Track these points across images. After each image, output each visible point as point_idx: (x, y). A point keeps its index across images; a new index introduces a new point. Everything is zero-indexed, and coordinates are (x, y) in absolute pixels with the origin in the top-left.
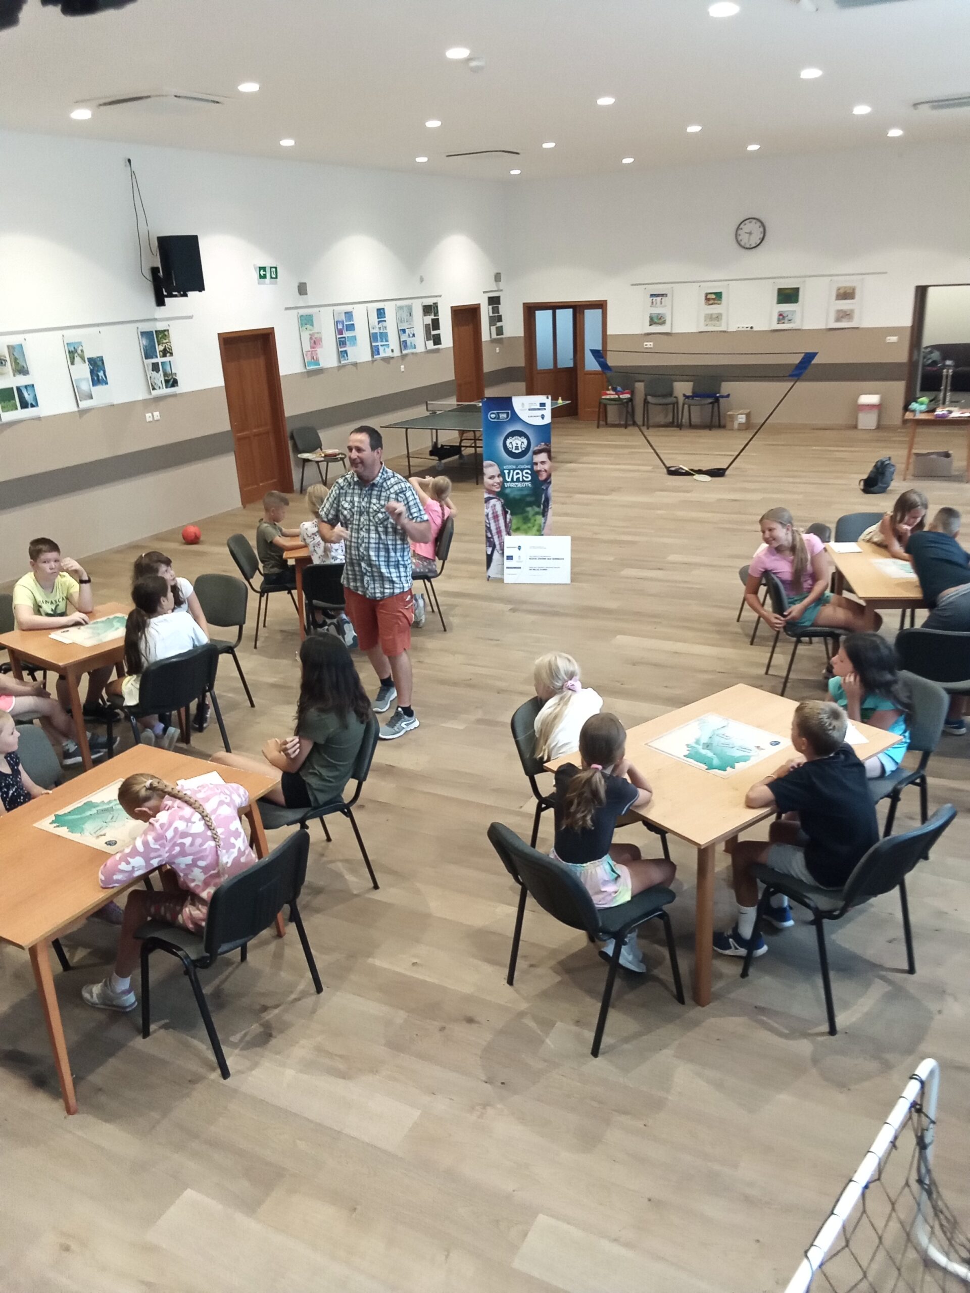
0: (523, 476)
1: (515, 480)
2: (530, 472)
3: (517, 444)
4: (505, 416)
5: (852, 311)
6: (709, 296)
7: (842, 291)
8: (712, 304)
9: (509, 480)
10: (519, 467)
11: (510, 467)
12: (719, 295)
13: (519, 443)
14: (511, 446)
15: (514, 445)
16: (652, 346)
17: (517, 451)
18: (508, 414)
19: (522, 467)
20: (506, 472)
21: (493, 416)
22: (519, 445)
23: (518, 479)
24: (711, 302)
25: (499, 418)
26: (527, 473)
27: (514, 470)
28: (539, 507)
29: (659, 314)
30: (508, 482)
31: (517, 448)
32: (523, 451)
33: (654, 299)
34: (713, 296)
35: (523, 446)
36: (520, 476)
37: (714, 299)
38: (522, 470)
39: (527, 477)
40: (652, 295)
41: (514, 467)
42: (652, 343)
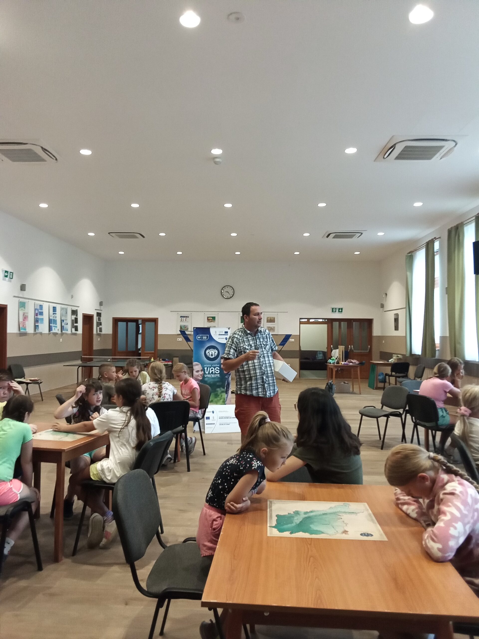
1: (210, 373)
3: (212, 353)
4: (206, 337)
5: (274, 327)
6: (209, 318)
7: (269, 319)
8: (211, 322)
9: (207, 373)
10: (213, 366)
11: (208, 366)
12: (214, 318)
13: (213, 352)
14: (208, 354)
15: (211, 354)
17: (212, 357)
18: (207, 336)
20: (206, 368)
21: (199, 337)
22: (213, 354)
25: (202, 339)
26: (217, 369)
28: (224, 388)
29: (185, 325)
30: (207, 374)
31: (212, 355)
32: (215, 357)
34: (211, 318)
35: (215, 354)
36: (214, 370)
37: (211, 320)
38: (215, 367)
39: (217, 372)
40: (181, 317)
41: (210, 366)
42: (181, 339)
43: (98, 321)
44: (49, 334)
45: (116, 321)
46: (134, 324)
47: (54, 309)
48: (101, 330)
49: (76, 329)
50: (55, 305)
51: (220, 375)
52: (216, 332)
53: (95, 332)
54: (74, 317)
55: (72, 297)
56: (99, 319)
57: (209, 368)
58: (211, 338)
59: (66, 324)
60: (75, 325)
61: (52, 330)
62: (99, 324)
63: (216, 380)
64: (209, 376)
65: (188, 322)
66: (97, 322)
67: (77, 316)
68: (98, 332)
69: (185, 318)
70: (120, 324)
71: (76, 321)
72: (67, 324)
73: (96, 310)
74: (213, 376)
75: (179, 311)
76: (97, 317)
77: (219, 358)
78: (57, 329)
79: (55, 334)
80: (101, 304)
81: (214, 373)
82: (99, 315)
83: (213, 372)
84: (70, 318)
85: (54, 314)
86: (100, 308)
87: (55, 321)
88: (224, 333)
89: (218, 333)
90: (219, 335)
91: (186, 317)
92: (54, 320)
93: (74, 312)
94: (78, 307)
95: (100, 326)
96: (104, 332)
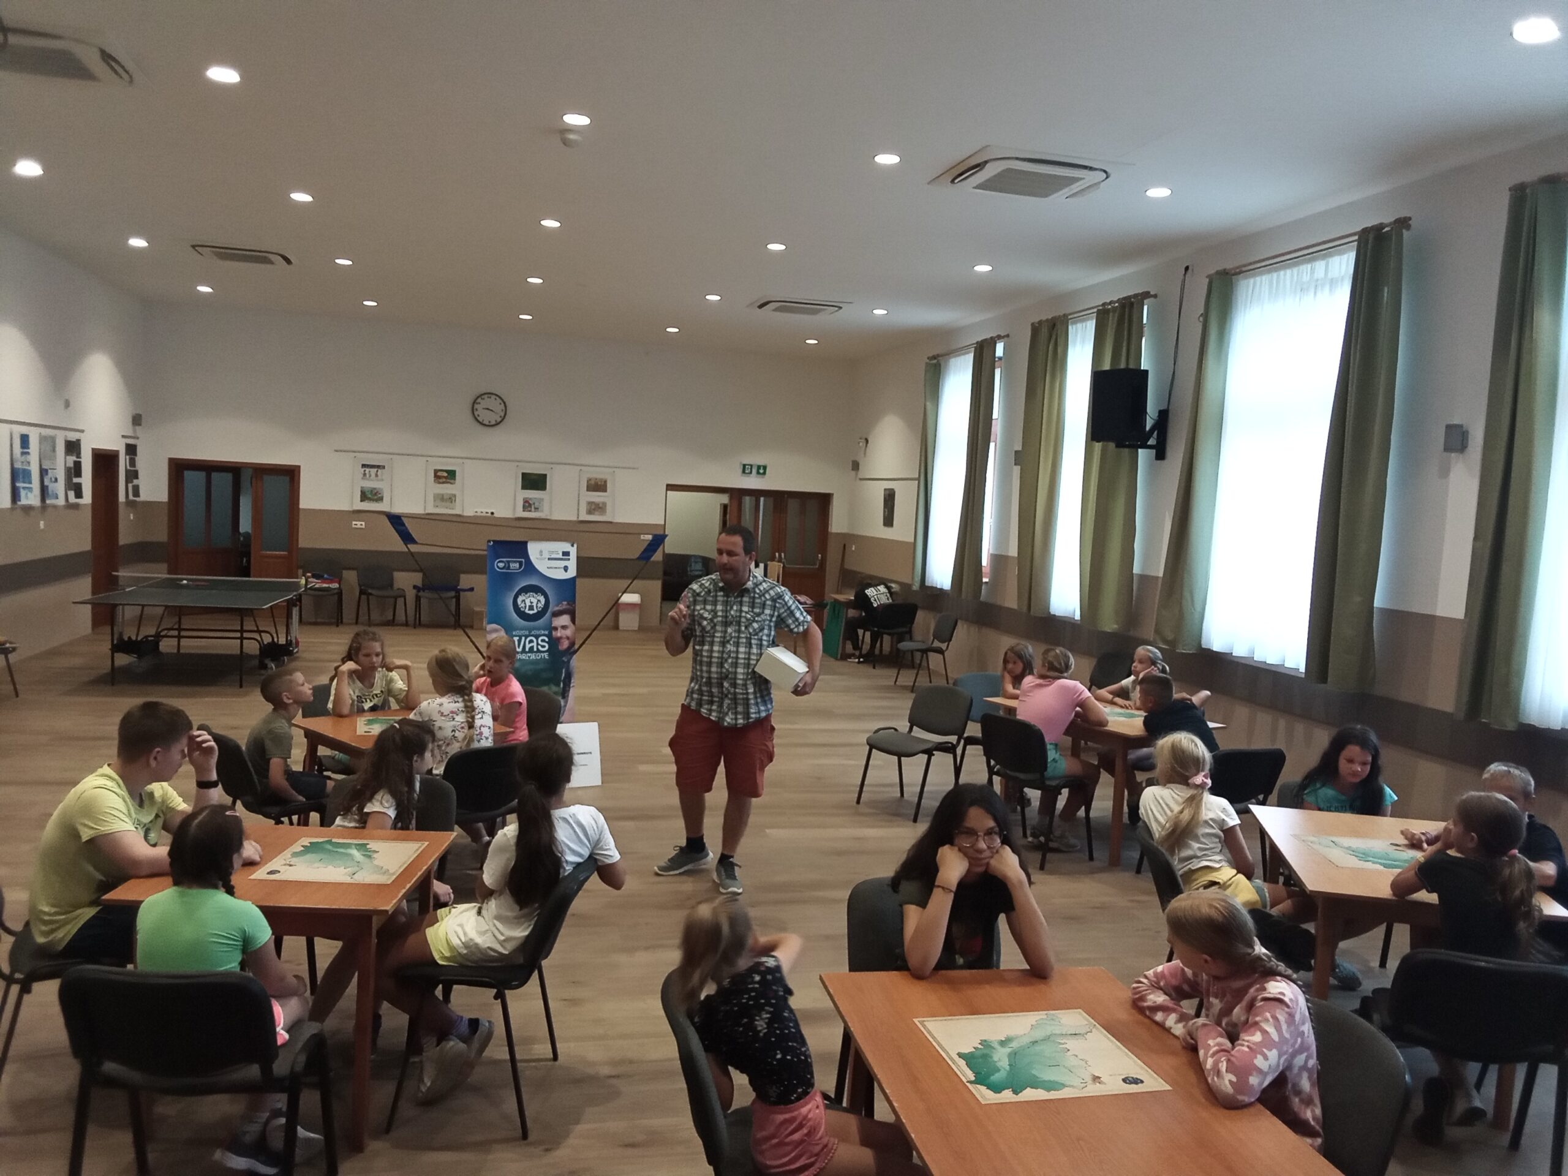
0: (538, 644)
1: (527, 650)
2: (547, 639)
3: (532, 602)
4: (517, 565)
5: (605, 504)
6: (439, 474)
7: (593, 482)
8: (443, 483)
9: (519, 650)
10: (533, 633)
11: (522, 632)
12: (451, 475)
13: (535, 601)
14: (523, 605)
15: (528, 604)
16: (363, 527)
17: (531, 612)
18: (521, 563)
19: (538, 632)
20: (516, 639)
21: (501, 565)
22: (534, 604)
23: (531, 648)
24: (441, 480)
25: (509, 568)
26: (543, 641)
27: (526, 637)
28: (559, 685)
29: (375, 489)
30: (518, 653)
31: (531, 608)
32: (538, 612)
33: (367, 470)
34: (445, 474)
35: (539, 605)
36: (535, 644)
37: (445, 477)
38: (537, 637)
39: (543, 647)
40: (364, 466)
41: (527, 633)
42: (363, 523)
43: (128, 468)
44: (12, 509)
45: (179, 469)
46: (229, 476)
47: (25, 440)
48: (136, 492)
49: (78, 492)
50: (24, 430)
51: (549, 655)
52: (541, 552)
53: (122, 498)
54: (71, 459)
55: (67, 404)
56: (133, 463)
57: (523, 638)
58: (529, 568)
59: (53, 479)
60: (76, 480)
61: (20, 501)
62: (132, 475)
63: (541, 666)
64: (524, 657)
65: (382, 480)
66: (127, 471)
67: (79, 455)
68: (131, 497)
69: (374, 471)
70: (188, 474)
71: (77, 470)
72: (56, 480)
73: (123, 436)
74: (533, 656)
75: (359, 452)
76: (128, 457)
77: (548, 614)
78: (31, 498)
79: (28, 509)
80: (137, 420)
81: (535, 649)
82: (131, 450)
83: (532, 647)
84: (61, 462)
85: (23, 454)
86: (135, 431)
87: (27, 475)
88: (560, 556)
89: (546, 555)
90: (549, 559)
91: (378, 467)
92: (24, 470)
93: (73, 447)
94: (82, 431)
95: (135, 482)
96: (144, 496)
